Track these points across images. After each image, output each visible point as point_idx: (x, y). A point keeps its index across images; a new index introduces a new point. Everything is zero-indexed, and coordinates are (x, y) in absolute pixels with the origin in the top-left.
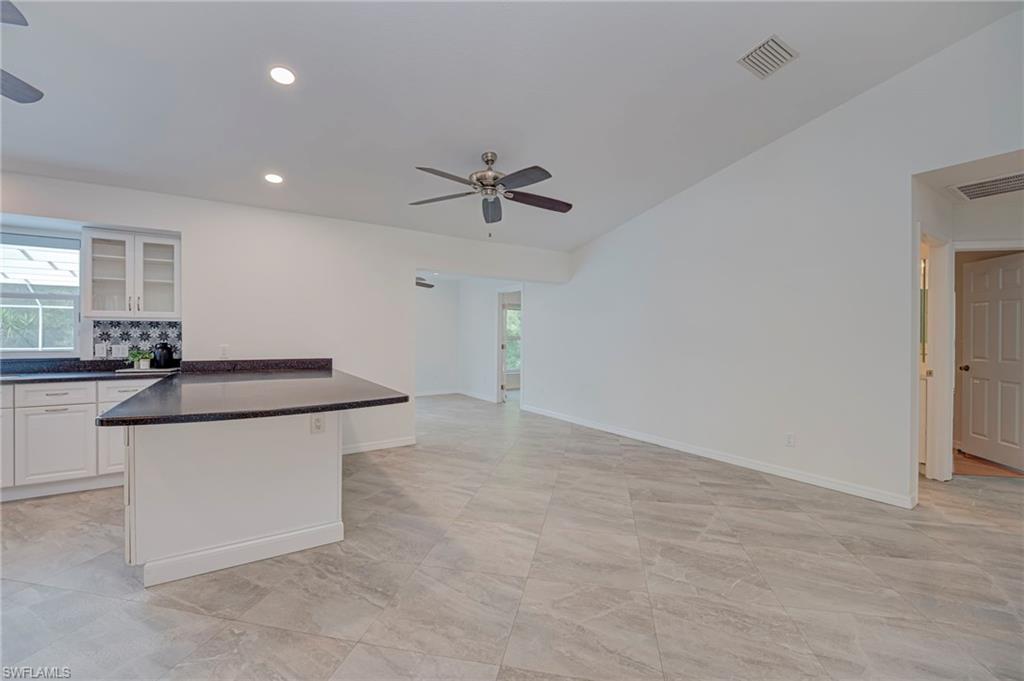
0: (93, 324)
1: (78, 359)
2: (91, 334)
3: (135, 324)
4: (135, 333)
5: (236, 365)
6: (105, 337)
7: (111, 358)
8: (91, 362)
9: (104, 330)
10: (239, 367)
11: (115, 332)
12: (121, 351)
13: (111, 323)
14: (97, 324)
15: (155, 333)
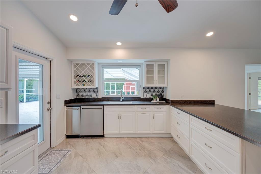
0: (143, 88)
1: (140, 97)
2: (143, 90)
3: (156, 88)
4: (152, 90)
5: (185, 102)
6: (150, 91)
7: (147, 97)
8: (143, 98)
9: (146, 90)
10: (186, 102)
11: (148, 90)
12: (149, 96)
13: (147, 88)
14: (144, 88)
15: (156, 90)
